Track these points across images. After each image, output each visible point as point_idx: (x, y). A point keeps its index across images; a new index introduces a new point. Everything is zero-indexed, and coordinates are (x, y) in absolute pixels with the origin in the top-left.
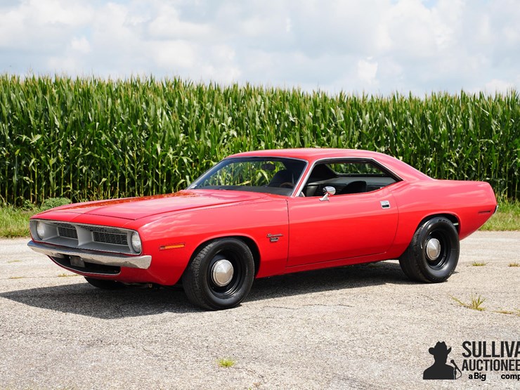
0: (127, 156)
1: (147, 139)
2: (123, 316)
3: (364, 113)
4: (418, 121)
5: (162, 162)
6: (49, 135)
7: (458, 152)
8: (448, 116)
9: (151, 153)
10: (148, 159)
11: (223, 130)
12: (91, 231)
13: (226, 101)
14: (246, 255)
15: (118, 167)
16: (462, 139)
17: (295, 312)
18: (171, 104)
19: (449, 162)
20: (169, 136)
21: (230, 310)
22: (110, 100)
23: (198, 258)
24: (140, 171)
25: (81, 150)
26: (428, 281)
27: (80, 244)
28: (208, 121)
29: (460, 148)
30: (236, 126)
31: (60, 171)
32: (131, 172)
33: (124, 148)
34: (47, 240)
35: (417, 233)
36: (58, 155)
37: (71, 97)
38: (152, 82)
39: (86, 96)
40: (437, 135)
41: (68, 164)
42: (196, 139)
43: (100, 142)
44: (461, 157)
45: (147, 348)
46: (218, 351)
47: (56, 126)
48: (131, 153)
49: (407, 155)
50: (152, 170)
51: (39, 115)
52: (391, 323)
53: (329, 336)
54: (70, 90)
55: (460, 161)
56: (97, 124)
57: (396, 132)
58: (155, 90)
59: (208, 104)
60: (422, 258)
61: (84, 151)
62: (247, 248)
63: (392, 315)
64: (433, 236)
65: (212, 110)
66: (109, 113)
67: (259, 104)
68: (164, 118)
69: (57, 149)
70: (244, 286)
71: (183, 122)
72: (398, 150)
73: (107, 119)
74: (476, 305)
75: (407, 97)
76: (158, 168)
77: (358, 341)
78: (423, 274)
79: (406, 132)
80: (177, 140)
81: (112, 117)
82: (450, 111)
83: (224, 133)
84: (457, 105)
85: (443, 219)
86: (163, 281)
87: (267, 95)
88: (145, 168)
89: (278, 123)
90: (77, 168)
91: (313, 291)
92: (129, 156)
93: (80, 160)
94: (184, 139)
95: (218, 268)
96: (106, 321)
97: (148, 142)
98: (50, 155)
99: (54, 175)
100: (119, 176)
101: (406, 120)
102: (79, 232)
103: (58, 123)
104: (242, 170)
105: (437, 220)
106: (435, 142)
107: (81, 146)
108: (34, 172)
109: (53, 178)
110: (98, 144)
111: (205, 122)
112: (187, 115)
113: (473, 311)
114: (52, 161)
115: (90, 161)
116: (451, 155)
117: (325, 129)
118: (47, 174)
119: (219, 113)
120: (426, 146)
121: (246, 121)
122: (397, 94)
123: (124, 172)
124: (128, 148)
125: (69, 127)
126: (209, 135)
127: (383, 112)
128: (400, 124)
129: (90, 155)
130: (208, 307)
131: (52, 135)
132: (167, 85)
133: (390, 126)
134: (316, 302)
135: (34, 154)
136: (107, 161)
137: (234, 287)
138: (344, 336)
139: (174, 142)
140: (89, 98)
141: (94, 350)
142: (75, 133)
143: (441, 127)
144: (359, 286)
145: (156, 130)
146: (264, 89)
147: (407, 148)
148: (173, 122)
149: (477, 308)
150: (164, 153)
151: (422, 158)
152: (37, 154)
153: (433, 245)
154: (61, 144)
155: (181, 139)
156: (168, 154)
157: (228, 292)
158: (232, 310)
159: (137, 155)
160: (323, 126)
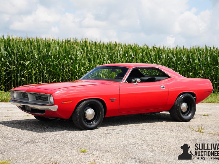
0: (64, 70)
1: (73, 64)
2: (46, 132)
3: (163, 54)
4: (186, 58)
5: (79, 73)
6: (32, 61)
7: (203, 71)
8: (199, 56)
9: (74, 69)
10: (73, 72)
11: (104, 60)
12: (34, 95)
13: (106, 48)
14: (100, 107)
15: (60, 75)
16: (205, 66)
17: (121, 131)
18: (83, 49)
19: (199, 75)
20: (82, 62)
21: (92, 130)
22: (58, 47)
23: (79, 107)
24: (70, 77)
25: (46, 67)
26: (182, 121)
27: (29, 101)
28: (98, 56)
29: (204, 69)
30: (110, 59)
31: (37, 76)
32: (66, 77)
33: (63, 67)
34: (17, 100)
35: (177, 100)
36: (36, 69)
37: (42, 46)
38: (76, 40)
39: (48, 46)
40: (194, 64)
41: (40, 73)
42: (93, 63)
43: (53, 64)
44: (204, 73)
45: (52, 144)
46: (82, 146)
47: (35, 58)
48: (66, 69)
49: (181, 72)
50: (75, 76)
51: (29, 53)
52: (161, 137)
53: (132, 141)
54: (42, 43)
55: (204, 75)
56: (53, 57)
57: (177, 62)
58: (77, 44)
59: (98, 50)
60: (179, 111)
61: (47, 68)
62: (100, 104)
63: (162, 133)
64: (184, 102)
65: (100, 52)
66: (57, 52)
67: (120, 50)
68: (80, 55)
69: (36, 67)
70: (99, 120)
71: (88, 57)
72: (177, 69)
73: (57, 55)
74: (200, 131)
75: (182, 48)
76: (77, 75)
77: (144, 144)
78: (179, 118)
79: (181, 63)
80: (85, 64)
81: (59, 54)
82: (200, 54)
83: (105, 62)
84: (203, 51)
85: (189, 94)
86: (65, 117)
87: (123, 46)
88: (72, 75)
89: (127, 58)
90: (44, 75)
91: (131, 124)
92: (65, 70)
93: (45, 72)
94: (88, 64)
95: (88, 112)
96: (38, 133)
97: (73, 65)
98: (33, 69)
99: (35, 78)
100: (61, 78)
101: (181, 57)
102: (29, 96)
103: (36, 56)
104: (112, 77)
105: (186, 95)
106: (193, 67)
107: (46, 66)
108: (26, 76)
109: (34, 79)
110: (53, 65)
111: (97, 57)
112: (89, 54)
113: (198, 133)
114: (34, 72)
115: (49, 72)
116: (200, 72)
117: (147, 60)
118: (32, 77)
119: (103, 53)
120: (189, 68)
121: (114, 57)
122: (178, 47)
123: (63, 77)
124: (65, 67)
125: (41, 58)
126: (98, 62)
127: (171, 54)
128: (178, 59)
129: (50, 70)
130: (83, 129)
131: (34, 61)
132: (82, 42)
133: (174, 60)
134: (131, 128)
135: (26, 69)
136: (56, 72)
137: (95, 121)
138: (139, 142)
139: (84, 65)
140: (50, 46)
141: (28, 145)
142: (43, 61)
143: (196, 60)
144: (151, 122)
145: (77, 60)
146: (122, 44)
147: (181, 69)
148: (83, 56)
149: (200, 132)
150: (80, 69)
151: (187, 73)
152: (28, 69)
153: (184, 105)
154: (37, 65)
155: (87, 64)
156: (82, 70)
157: (92, 123)
158: (93, 130)
159: (68, 70)
160: (146, 59)
